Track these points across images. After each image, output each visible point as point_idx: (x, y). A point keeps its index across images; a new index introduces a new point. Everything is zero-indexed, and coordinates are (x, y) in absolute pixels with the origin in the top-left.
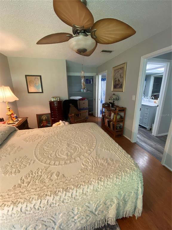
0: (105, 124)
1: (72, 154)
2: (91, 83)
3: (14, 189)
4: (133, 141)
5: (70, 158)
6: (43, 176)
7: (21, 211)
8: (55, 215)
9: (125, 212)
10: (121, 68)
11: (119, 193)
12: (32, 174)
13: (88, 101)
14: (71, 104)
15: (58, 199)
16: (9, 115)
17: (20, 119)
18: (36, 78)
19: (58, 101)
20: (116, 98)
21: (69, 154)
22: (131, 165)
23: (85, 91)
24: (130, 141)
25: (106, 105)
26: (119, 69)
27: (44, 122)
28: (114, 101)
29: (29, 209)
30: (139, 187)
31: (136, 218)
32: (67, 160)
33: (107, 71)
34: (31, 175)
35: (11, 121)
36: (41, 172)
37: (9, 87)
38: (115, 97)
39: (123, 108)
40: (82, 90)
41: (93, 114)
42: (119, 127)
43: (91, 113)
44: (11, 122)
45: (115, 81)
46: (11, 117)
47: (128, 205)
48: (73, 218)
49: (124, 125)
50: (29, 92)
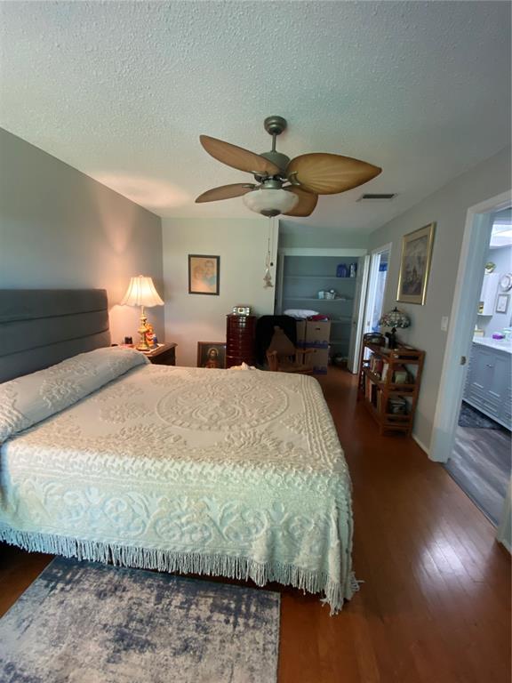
0: (366, 396)
1: (220, 418)
2: (352, 275)
3: (108, 437)
4: (435, 455)
5: (213, 423)
6: (154, 435)
7: (105, 465)
8: (151, 494)
9: (294, 572)
10: (421, 238)
11: (274, 505)
12: (140, 428)
13: (332, 324)
14: (276, 328)
15: (159, 467)
16: (142, 334)
17: (160, 345)
18: (208, 262)
19: (247, 317)
20: (400, 321)
21: (215, 417)
22: (326, 464)
23: (329, 296)
24: (425, 454)
25: (374, 340)
26: (416, 240)
27: (211, 361)
28: (394, 330)
29: (115, 465)
30: (331, 516)
31: (331, 613)
32: (206, 425)
33: (391, 244)
34: (137, 429)
35: (144, 345)
36: (154, 430)
37: (150, 279)
38: (398, 318)
39: (415, 350)
40: (321, 294)
41: (346, 364)
42: (401, 409)
43: (340, 359)
44: (144, 347)
45: (406, 274)
46: (145, 337)
47: (301, 554)
48: (179, 517)
49: (416, 402)
50: (190, 292)
